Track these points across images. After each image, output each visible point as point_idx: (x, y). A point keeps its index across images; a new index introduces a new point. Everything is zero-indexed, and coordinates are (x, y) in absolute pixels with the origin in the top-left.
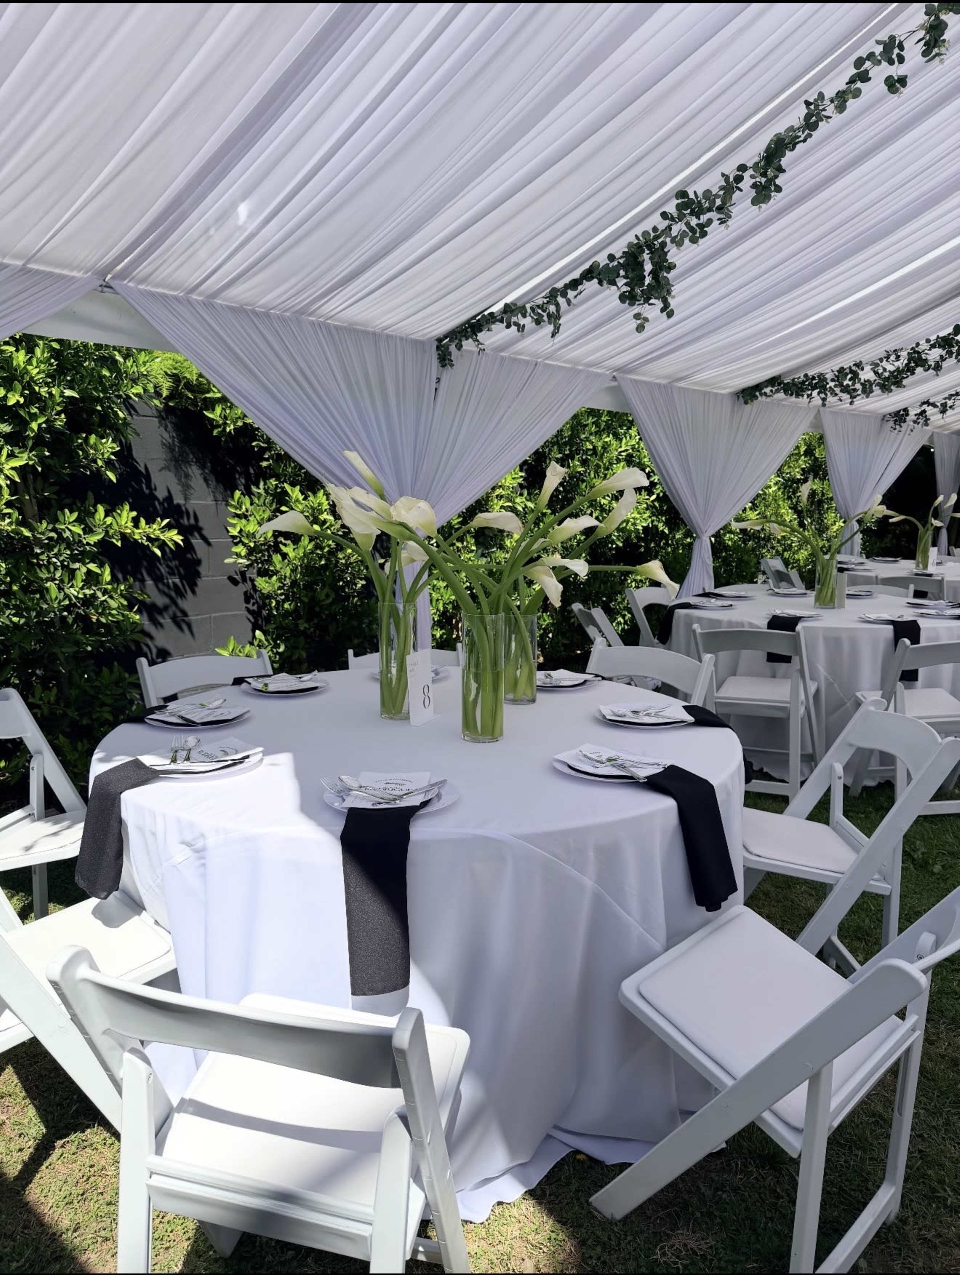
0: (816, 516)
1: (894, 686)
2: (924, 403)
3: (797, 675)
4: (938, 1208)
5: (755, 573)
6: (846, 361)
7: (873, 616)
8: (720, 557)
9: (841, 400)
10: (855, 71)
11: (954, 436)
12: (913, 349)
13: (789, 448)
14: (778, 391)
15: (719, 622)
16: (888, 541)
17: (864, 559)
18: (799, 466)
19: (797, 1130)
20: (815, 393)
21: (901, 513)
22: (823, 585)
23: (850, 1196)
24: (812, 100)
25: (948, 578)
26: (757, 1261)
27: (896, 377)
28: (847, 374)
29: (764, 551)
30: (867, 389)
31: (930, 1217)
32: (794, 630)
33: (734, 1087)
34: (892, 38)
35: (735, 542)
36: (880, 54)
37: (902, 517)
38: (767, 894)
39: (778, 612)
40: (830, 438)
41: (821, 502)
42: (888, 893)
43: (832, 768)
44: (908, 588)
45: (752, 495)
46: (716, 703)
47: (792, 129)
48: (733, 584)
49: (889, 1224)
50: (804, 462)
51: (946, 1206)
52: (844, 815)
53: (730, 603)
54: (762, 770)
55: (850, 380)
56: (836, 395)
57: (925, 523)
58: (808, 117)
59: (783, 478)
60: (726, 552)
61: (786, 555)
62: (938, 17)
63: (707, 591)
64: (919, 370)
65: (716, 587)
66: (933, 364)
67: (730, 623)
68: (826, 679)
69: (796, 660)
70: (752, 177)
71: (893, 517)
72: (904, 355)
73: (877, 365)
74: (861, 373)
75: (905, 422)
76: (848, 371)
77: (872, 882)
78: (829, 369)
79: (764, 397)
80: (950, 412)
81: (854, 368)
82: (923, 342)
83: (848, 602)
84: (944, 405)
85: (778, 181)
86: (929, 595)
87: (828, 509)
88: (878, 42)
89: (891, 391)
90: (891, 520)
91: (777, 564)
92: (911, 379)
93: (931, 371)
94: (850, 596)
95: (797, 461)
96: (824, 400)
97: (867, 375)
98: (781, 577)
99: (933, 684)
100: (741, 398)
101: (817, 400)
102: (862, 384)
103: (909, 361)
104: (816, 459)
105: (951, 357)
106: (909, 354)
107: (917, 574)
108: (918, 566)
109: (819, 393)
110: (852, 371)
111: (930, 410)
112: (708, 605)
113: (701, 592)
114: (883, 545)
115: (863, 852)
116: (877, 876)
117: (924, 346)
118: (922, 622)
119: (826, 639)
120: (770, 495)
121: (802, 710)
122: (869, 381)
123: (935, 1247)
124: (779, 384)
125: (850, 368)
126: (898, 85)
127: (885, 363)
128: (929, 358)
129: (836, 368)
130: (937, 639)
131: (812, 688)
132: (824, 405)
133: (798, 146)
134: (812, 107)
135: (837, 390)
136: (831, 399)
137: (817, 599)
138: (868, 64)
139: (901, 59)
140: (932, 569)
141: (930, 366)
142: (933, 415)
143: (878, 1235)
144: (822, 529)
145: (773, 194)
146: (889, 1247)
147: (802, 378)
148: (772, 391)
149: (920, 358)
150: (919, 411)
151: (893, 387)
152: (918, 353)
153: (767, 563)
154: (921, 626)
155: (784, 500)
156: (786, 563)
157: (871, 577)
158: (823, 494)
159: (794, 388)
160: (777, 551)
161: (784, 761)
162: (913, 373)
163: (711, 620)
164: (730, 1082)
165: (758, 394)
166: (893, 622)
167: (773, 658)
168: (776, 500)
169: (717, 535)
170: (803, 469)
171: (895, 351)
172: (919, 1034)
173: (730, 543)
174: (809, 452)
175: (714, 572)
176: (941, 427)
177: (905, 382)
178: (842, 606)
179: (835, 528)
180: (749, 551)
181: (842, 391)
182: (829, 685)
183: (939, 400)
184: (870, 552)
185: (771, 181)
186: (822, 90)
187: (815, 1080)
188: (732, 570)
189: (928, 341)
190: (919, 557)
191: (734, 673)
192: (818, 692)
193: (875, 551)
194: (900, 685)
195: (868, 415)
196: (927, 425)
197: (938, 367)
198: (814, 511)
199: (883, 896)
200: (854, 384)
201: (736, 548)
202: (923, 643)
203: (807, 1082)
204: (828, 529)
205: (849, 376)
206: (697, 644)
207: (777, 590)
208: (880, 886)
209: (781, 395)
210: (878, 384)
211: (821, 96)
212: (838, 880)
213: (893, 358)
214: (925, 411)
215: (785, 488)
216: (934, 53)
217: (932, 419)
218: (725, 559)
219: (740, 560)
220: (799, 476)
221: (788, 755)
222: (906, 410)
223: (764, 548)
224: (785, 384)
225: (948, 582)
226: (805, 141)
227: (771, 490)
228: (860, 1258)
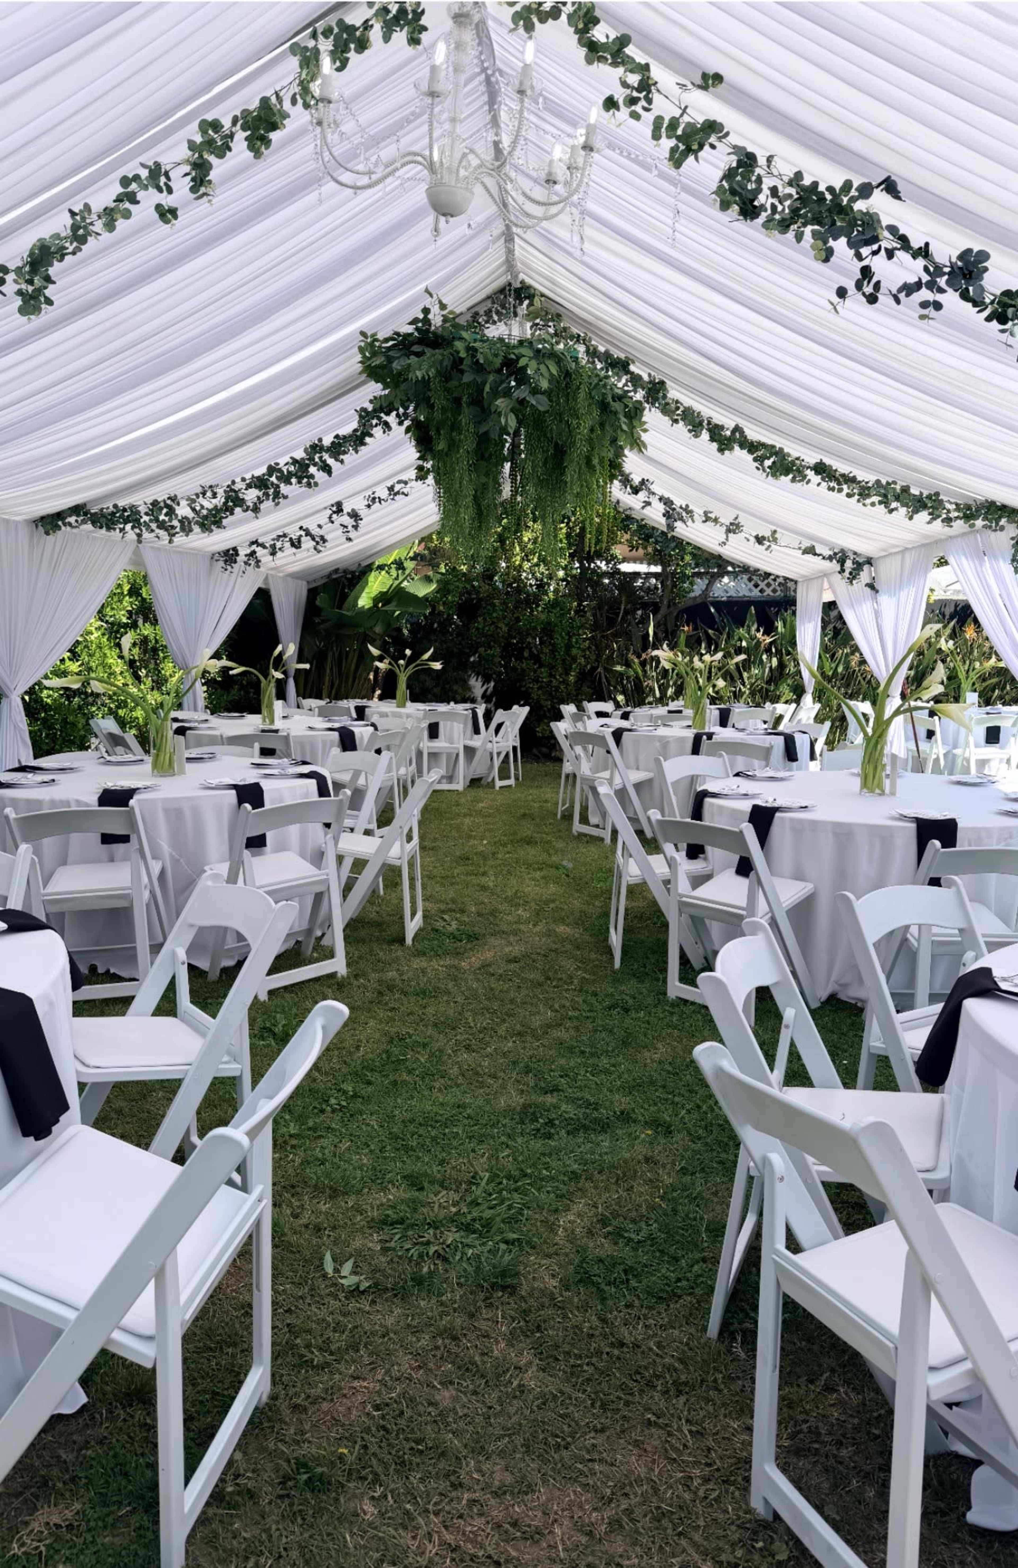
0: (152, 666)
1: (241, 854)
2: (253, 543)
3: (136, 856)
4: (307, 1371)
5: (85, 736)
6: (160, 492)
7: (215, 782)
8: (37, 720)
9: (158, 537)
10: (122, 190)
11: (289, 579)
12: (228, 486)
13: (109, 585)
14: (84, 522)
15: (39, 803)
16: (235, 693)
17: (207, 716)
18: (124, 608)
19: (150, 1338)
20: (128, 527)
21: (241, 664)
22: (159, 750)
23: (224, 1396)
24: (77, 211)
25: (293, 733)
26: (129, 1504)
27: (215, 516)
28: (161, 509)
29: (94, 709)
30: (186, 526)
31: (299, 1385)
32: (127, 805)
33: (78, 1318)
34: (158, 165)
35: (55, 700)
36: (146, 179)
37: (242, 669)
38: (119, 1112)
39: (110, 785)
40: (155, 578)
41: (155, 650)
42: (237, 1074)
43: (174, 954)
44: (252, 747)
45: (68, 643)
46: (43, 901)
47: (57, 236)
48: (59, 752)
49: (261, 1406)
50: (128, 603)
51: (313, 1367)
52: (192, 1002)
53: (51, 777)
54: (108, 971)
55: (166, 515)
56: (152, 531)
57: (266, 675)
58: (75, 228)
59: (107, 622)
60: (46, 712)
61: (121, 712)
62: (201, 156)
63: (24, 764)
64: (238, 510)
65: (36, 757)
66: (251, 505)
67: (53, 803)
68: (171, 855)
69: (134, 838)
70: (15, 281)
71: (232, 669)
72: (220, 492)
73: (194, 501)
74: (177, 507)
75: (235, 562)
76: (162, 504)
77: (221, 1066)
78: (141, 500)
79: (68, 528)
80: (279, 554)
81: (169, 502)
82: (238, 480)
83: (189, 767)
84: (273, 546)
85: (47, 292)
86: (278, 752)
87: (164, 658)
88: (143, 165)
89: (211, 531)
90: (231, 672)
91: (109, 725)
92: (231, 519)
93: (249, 512)
94: (189, 760)
95: (121, 601)
96: (139, 535)
97: (183, 510)
98: (115, 741)
99: (282, 847)
100: (40, 528)
101: (131, 535)
102: (180, 521)
103: (227, 498)
104: (144, 600)
105: (268, 499)
106: (225, 491)
107: (263, 731)
108: (264, 721)
109: (133, 528)
110: (167, 506)
111: (260, 551)
112: (23, 781)
113: (17, 765)
114: (230, 698)
115: (209, 1036)
116: (226, 1058)
117: (240, 485)
118: (265, 785)
119: (166, 811)
120: (92, 642)
121: (146, 894)
122: (186, 518)
123: (305, 1409)
124: (85, 514)
125: (164, 501)
126: (170, 216)
127: (201, 499)
128: (246, 498)
129: (149, 500)
130: (281, 801)
131: (156, 867)
132: (140, 542)
133: (66, 257)
134: (78, 218)
135: (154, 526)
136: (146, 535)
137: (155, 765)
138: (134, 186)
139: (170, 191)
140: (278, 724)
141: (248, 507)
142: (264, 556)
143: (251, 1422)
144: (159, 683)
145: (43, 306)
146: (263, 1429)
147: (111, 509)
148: (77, 521)
149: (237, 497)
150: (248, 551)
151: (213, 527)
152: (235, 491)
153: (98, 725)
154: (264, 788)
155: (111, 648)
156: (122, 723)
157: (215, 736)
158: (157, 641)
159: (103, 520)
160: (110, 709)
161: (131, 957)
162: (232, 514)
163: (28, 801)
164: (71, 1315)
165: (60, 523)
166: (235, 787)
167: (108, 839)
168: (101, 648)
169: (31, 691)
170: (130, 612)
171: (211, 487)
172: (267, 1201)
173: (49, 701)
174: (134, 591)
175: (31, 738)
176: (272, 569)
177: (225, 522)
178: (182, 772)
179: (174, 679)
180: (74, 710)
181: (158, 527)
182: (175, 862)
183: (267, 540)
184: (215, 707)
185: (39, 291)
186: (87, 201)
187: (160, 1276)
188: (55, 734)
189: (243, 480)
190: (265, 711)
191: (64, 862)
192: (163, 873)
193: (223, 705)
194: (246, 853)
195: (194, 554)
196: (258, 567)
197: (256, 509)
198: (148, 661)
199: (234, 1078)
200: (170, 520)
201: (57, 707)
202: (268, 805)
203: (153, 1281)
204: (166, 681)
205: (165, 511)
206: (12, 832)
207: (109, 758)
208: (230, 1069)
209: (89, 527)
210: (197, 523)
211: (87, 208)
212: (187, 1072)
213: (209, 494)
214: (254, 552)
215: (111, 633)
216: (201, 192)
217: (263, 560)
218: (45, 721)
219: (65, 721)
220: (125, 620)
221: (135, 948)
222: (235, 549)
223: (92, 705)
224: (92, 514)
225: (295, 737)
226: (74, 253)
227: (93, 637)
228: (235, 1450)
